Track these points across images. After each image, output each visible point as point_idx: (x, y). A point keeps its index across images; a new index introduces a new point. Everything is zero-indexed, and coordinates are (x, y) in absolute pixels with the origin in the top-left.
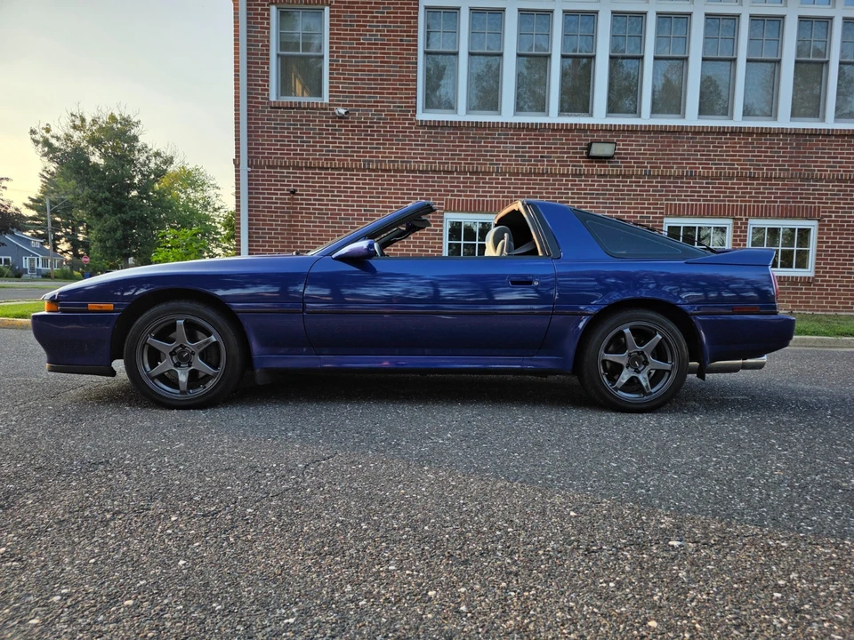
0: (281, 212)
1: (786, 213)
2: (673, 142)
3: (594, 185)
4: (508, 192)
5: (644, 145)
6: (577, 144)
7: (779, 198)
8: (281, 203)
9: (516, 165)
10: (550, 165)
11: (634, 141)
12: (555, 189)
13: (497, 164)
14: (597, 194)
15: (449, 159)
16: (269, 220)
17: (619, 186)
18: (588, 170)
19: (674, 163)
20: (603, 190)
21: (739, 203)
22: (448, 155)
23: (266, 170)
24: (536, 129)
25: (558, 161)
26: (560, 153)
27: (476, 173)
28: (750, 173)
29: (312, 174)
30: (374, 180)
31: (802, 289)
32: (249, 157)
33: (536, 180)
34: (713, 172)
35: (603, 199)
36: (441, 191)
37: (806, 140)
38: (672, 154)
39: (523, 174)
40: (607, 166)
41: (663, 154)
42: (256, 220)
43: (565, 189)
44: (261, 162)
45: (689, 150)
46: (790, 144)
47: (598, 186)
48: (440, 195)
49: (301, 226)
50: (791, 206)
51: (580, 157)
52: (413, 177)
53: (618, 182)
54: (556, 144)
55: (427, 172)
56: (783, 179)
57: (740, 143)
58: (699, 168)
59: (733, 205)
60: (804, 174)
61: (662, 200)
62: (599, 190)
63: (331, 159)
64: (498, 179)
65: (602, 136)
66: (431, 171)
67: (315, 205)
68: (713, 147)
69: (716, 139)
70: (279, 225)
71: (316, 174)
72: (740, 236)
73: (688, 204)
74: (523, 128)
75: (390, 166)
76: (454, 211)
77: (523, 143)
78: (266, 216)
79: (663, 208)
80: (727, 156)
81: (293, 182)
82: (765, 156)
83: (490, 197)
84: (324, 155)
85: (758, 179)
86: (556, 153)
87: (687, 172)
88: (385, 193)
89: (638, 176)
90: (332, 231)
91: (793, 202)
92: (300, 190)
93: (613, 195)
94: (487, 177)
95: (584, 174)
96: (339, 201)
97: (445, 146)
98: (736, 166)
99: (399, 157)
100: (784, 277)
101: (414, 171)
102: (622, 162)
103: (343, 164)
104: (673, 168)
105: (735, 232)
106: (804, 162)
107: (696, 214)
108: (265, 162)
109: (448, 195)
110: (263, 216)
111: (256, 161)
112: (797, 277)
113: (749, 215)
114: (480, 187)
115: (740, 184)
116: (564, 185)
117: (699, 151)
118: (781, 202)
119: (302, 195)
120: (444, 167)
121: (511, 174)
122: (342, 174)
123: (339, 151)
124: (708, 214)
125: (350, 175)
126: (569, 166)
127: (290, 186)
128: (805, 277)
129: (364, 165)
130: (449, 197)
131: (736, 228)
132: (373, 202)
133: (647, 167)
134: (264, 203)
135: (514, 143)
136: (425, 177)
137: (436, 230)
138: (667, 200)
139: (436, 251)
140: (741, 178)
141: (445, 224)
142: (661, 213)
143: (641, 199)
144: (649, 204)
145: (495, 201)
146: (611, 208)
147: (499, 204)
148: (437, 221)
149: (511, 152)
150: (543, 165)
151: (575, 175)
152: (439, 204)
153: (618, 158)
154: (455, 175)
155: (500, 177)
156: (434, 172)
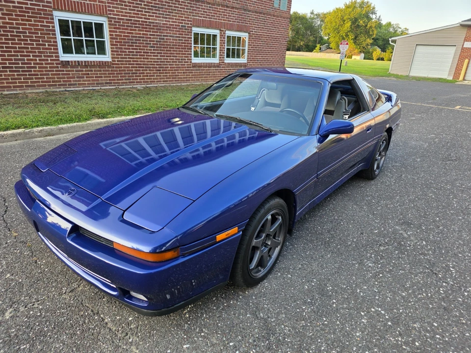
1: (238, 28)
3: (156, 1)
7: (236, 19)
14: (158, 7)
17: (169, 3)
20: (161, 5)
21: (222, 21)
28: (226, 3)
34: (212, 1)
35: (162, 11)
43: (140, 1)
47: (158, 1)
50: (240, 25)
59: (220, 22)
61: (191, 15)
62: (158, 4)
72: (223, 40)
73: (202, 20)
76: (62, 10)
79: (191, 21)
85: (229, 7)
91: (241, 23)
93: (167, 9)
100: (237, 63)
105: (221, 38)
107: (206, 26)
113: (226, 29)
115: (222, 9)
118: (237, 22)
124: (210, 27)
128: (244, 63)
131: (221, 35)
137: (49, 27)
138: (193, 16)
139: (53, 45)
140: (223, 6)
141: (55, 21)
142: (191, 24)
143: (181, 14)
144: (185, 18)
145: (94, 4)
146: (166, 18)
147: (97, 8)
148: (48, 18)
152: (48, 3)
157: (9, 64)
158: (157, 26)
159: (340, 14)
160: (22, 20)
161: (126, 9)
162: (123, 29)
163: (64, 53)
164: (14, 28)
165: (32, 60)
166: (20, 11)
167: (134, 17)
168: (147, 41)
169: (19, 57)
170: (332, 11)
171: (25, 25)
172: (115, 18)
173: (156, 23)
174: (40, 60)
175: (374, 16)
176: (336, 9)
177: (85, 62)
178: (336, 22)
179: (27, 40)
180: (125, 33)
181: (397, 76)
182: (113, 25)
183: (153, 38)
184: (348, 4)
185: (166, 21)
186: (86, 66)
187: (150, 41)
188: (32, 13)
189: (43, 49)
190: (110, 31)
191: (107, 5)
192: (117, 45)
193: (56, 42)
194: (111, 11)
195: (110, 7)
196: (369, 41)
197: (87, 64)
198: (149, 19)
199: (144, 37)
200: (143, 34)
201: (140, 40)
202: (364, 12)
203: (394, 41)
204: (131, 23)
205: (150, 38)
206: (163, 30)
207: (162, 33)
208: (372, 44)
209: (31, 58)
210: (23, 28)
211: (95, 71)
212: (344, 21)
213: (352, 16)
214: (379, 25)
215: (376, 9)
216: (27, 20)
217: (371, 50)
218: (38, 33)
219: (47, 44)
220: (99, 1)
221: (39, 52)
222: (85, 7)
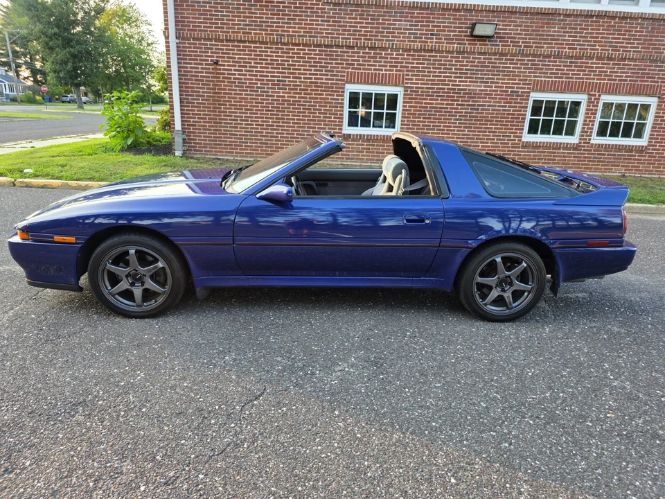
0: (207, 81)
1: (633, 91)
2: (547, 23)
3: (474, 62)
4: (401, 67)
5: (521, 26)
6: (463, 23)
7: (629, 77)
8: (206, 73)
9: (409, 41)
10: (439, 43)
11: (512, 22)
12: (441, 65)
13: (392, 41)
14: (477, 70)
15: (351, 35)
16: (197, 88)
17: (496, 63)
18: (471, 48)
19: (545, 43)
20: (482, 66)
21: (595, 81)
22: (350, 31)
23: (192, 41)
24: (428, 8)
25: (445, 39)
26: (448, 31)
27: (374, 48)
28: (609, 53)
29: (232, 46)
30: (286, 53)
31: (635, 156)
32: (176, 29)
33: (425, 56)
34: (577, 52)
35: (481, 74)
36: (343, 64)
37: (660, 25)
38: (543, 35)
39: (414, 51)
40: (487, 45)
41: (536, 35)
42: (186, 87)
43: (450, 65)
44: (187, 34)
45: (559, 32)
46: (646, 28)
47: (478, 62)
48: (342, 68)
49: (224, 93)
50: (638, 85)
51: (465, 36)
52: (319, 51)
53: (495, 59)
54: (444, 23)
55: (331, 46)
56: (635, 60)
57: (603, 26)
58: (565, 48)
59: (590, 82)
60: (654, 56)
61: (531, 76)
62: (478, 66)
63: (248, 33)
64: (393, 54)
65: (485, 16)
66: (335, 45)
67: (235, 74)
68: (580, 29)
69: (584, 21)
70: (205, 92)
71: (236, 46)
72: (592, 110)
73: (552, 81)
74: (417, 7)
75: (299, 40)
76: (354, 83)
77: (416, 21)
78: (194, 84)
79: (530, 84)
80: (591, 37)
81: (215, 53)
82: (623, 39)
83: (386, 70)
84: (242, 29)
85: (614, 59)
86: (444, 31)
87: (555, 51)
88: (295, 65)
89: (513, 55)
90: (251, 99)
91: (641, 81)
92: (222, 61)
93: (490, 71)
94: (383, 53)
95: (467, 52)
96: (256, 71)
97: (348, 22)
98: (597, 47)
99: (308, 32)
100: (623, 145)
101: (320, 46)
102: (500, 42)
103: (259, 38)
104: (543, 47)
105: (588, 106)
106: (655, 45)
107: (558, 90)
108: (190, 34)
109: (349, 68)
110: (192, 84)
111: (183, 33)
112: (633, 146)
113: (602, 92)
114: (377, 62)
115: (599, 64)
116: (449, 61)
117: (568, 32)
118: (630, 81)
119: (224, 65)
120: (346, 42)
121: (404, 50)
122: (257, 47)
123: (255, 26)
124: (568, 90)
125: (265, 48)
126: (454, 43)
127: (213, 57)
128: (639, 146)
129: (277, 39)
130: (350, 70)
131: (589, 102)
132: (285, 73)
133: (521, 46)
134: (192, 72)
135: (408, 21)
136: (330, 51)
137: (338, 100)
138: (535, 77)
139: (338, 118)
140: (600, 58)
141: (345, 94)
142: (528, 88)
143: (513, 76)
144: (519, 80)
145: (389, 74)
146: (487, 83)
147: (393, 78)
148: (338, 92)
149: (405, 29)
150: (432, 42)
151: (459, 52)
152: (341, 76)
153: (497, 37)
154: (356, 50)
155: (395, 53)
156: (338, 46)
157: (297, 134)
158: (470, 94)
160: (315, 94)
161: (429, 76)
162: (420, 99)
163: (349, 125)
164: (307, 102)
166: (314, 86)
167: (438, 84)
168: (451, 112)
169: (306, 129)
172: (413, 88)
173: (470, 90)
177: (368, 135)
179: (316, 113)
180: (422, 103)
182: (408, 95)
183: (461, 109)
185: (485, 86)
186: (368, 140)
187: (455, 112)
188: (325, 87)
189: (329, 121)
190: (404, 102)
191: (405, 73)
192: (410, 118)
193: (342, 115)
194: (409, 79)
195: (408, 75)
197: (369, 139)
198: (460, 85)
199: (447, 108)
200: (447, 104)
201: (441, 112)
204: (433, 92)
205: (457, 108)
206: (479, 98)
207: (476, 101)
210: (314, 102)
211: (377, 145)
216: (320, 94)
218: (327, 107)
219: (333, 116)
220: (396, 71)
221: (324, 125)
222: (379, 78)
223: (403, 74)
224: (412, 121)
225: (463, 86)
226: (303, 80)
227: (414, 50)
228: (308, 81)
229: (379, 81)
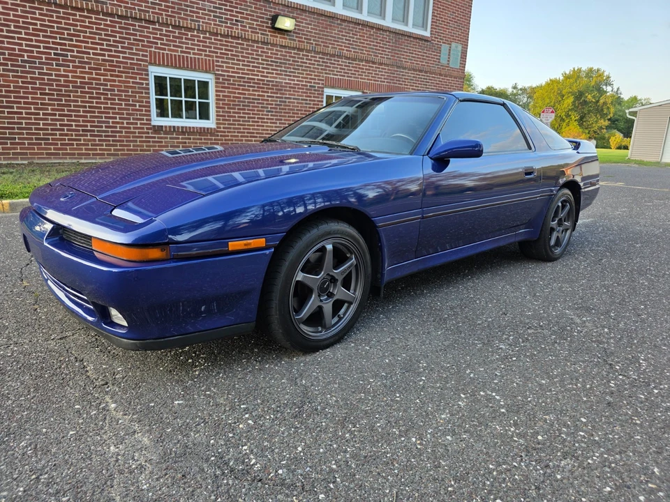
2: (329, 25)
3: (278, 54)
4: (210, 52)
5: (311, 25)
6: (264, 14)
9: (215, 25)
10: (244, 30)
12: (248, 54)
14: (280, 63)
17: (295, 57)
18: (273, 40)
19: (330, 44)
20: (284, 59)
21: (366, 81)
25: (250, 28)
26: (251, 20)
27: (178, 27)
28: (372, 58)
30: (63, 18)
33: (233, 43)
34: (352, 54)
35: (284, 67)
36: (144, 41)
37: (399, 38)
40: (286, 39)
41: (323, 35)
43: (256, 55)
45: (338, 34)
46: (392, 40)
47: (281, 55)
48: (142, 46)
50: (392, 86)
51: (266, 27)
53: (294, 53)
54: (247, 10)
55: (126, 18)
56: (388, 65)
57: (366, 34)
58: (344, 50)
59: (363, 82)
60: (398, 63)
61: (323, 73)
62: (281, 59)
64: (200, 37)
65: (282, 10)
66: (132, 18)
68: (352, 34)
69: (354, 28)
73: (338, 79)
75: (82, 4)
76: (159, 65)
79: (323, 80)
80: (360, 43)
82: (380, 47)
83: (194, 54)
85: (376, 63)
86: (248, 19)
87: (338, 52)
88: (79, 36)
89: (308, 51)
90: (14, 76)
91: (392, 82)
93: (291, 64)
94: (189, 33)
95: (270, 43)
96: (19, 39)
98: (365, 52)
101: (111, 15)
102: (297, 37)
104: (329, 47)
106: (398, 54)
107: (343, 87)
109: (152, 47)
113: (371, 90)
114: (183, 43)
115: (367, 66)
116: (256, 51)
117: (344, 36)
118: (386, 82)
120: (145, 15)
121: (211, 34)
124: (349, 88)
126: (258, 33)
130: (153, 49)
132: (64, 44)
133: (313, 44)
136: (125, 24)
137: (143, 84)
138: (326, 73)
139: (144, 106)
140: (367, 61)
141: (150, 77)
142: (323, 84)
143: (310, 71)
144: (315, 75)
145: (199, 59)
146: (290, 76)
147: (202, 63)
148: (142, 74)
149: (209, 11)
150: (237, 29)
151: (263, 43)
152: (143, 55)
153: (294, 32)
154: (157, 27)
155: (202, 36)
156: (135, 19)
157: (91, 126)
158: (277, 86)
159: (556, 87)
160: (112, 76)
161: (239, 65)
162: (233, 88)
163: (157, 116)
164: (101, 85)
165: (118, 123)
166: (110, 66)
167: (248, 74)
168: (263, 104)
169: (104, 119)
170: (544, 84)
171: (115, 81)
172: (224, 75)
173: (276, 82)
174: (127, 123)
175: (609, 88)
176: (551, 80)
177: (182, 127)
178: (550, 98)
179: (115, 100)
180: (235, 93)
181: (640, 163)
182: (220, 83)
183: (271, 101)
184: (568, 73)
185: (289, 80)
186: (183, 133)
187: (267, 104)
188: (124, 68)
189: (133, 110)
190: (217, 91)
191: (215, 59)
192: (225, 108)
193: (149, 102)
194: (220, 66)
195: (218, 61)
196: (604, 123)
197: (184, 131)
198: (267, 77)
199: (259, 99)
200: (259, 95)
201: (254, 103)
202: (593, 84)
203: (634, 114)
204: (244, 82)
205: (268, 100)
206: (285, 90)
207: (283, 94)
208: (608, 128)
209: (118, 120)
210: (111, 85)
211: (194, 139)
212: (563, 96)
213: (575, 89)
214: (618, 100)
215: (612, 79)
216: (117, 76)
217: (607, 136)
218: (128, 92)
219: (138, 104)
220: (205, 55)
221: (127, 114)
222: (187, 61)
223: (213, 60)
224: (227, 112)
225: (271, 77)
226: (92, 56)
227: (221, 34)
228: (100, 57)
229: (188, 65)
